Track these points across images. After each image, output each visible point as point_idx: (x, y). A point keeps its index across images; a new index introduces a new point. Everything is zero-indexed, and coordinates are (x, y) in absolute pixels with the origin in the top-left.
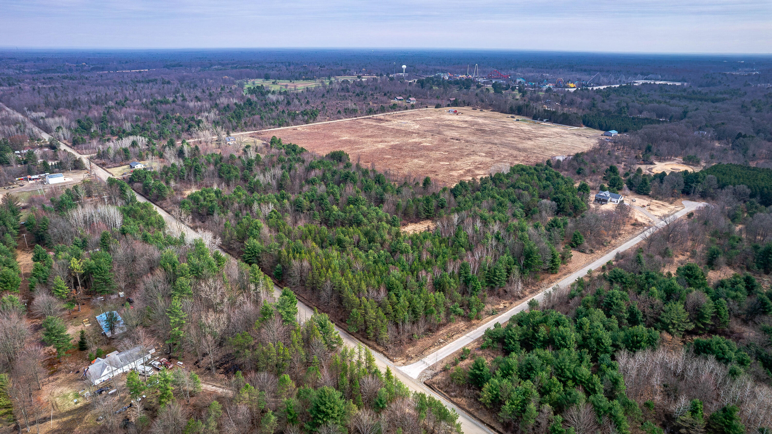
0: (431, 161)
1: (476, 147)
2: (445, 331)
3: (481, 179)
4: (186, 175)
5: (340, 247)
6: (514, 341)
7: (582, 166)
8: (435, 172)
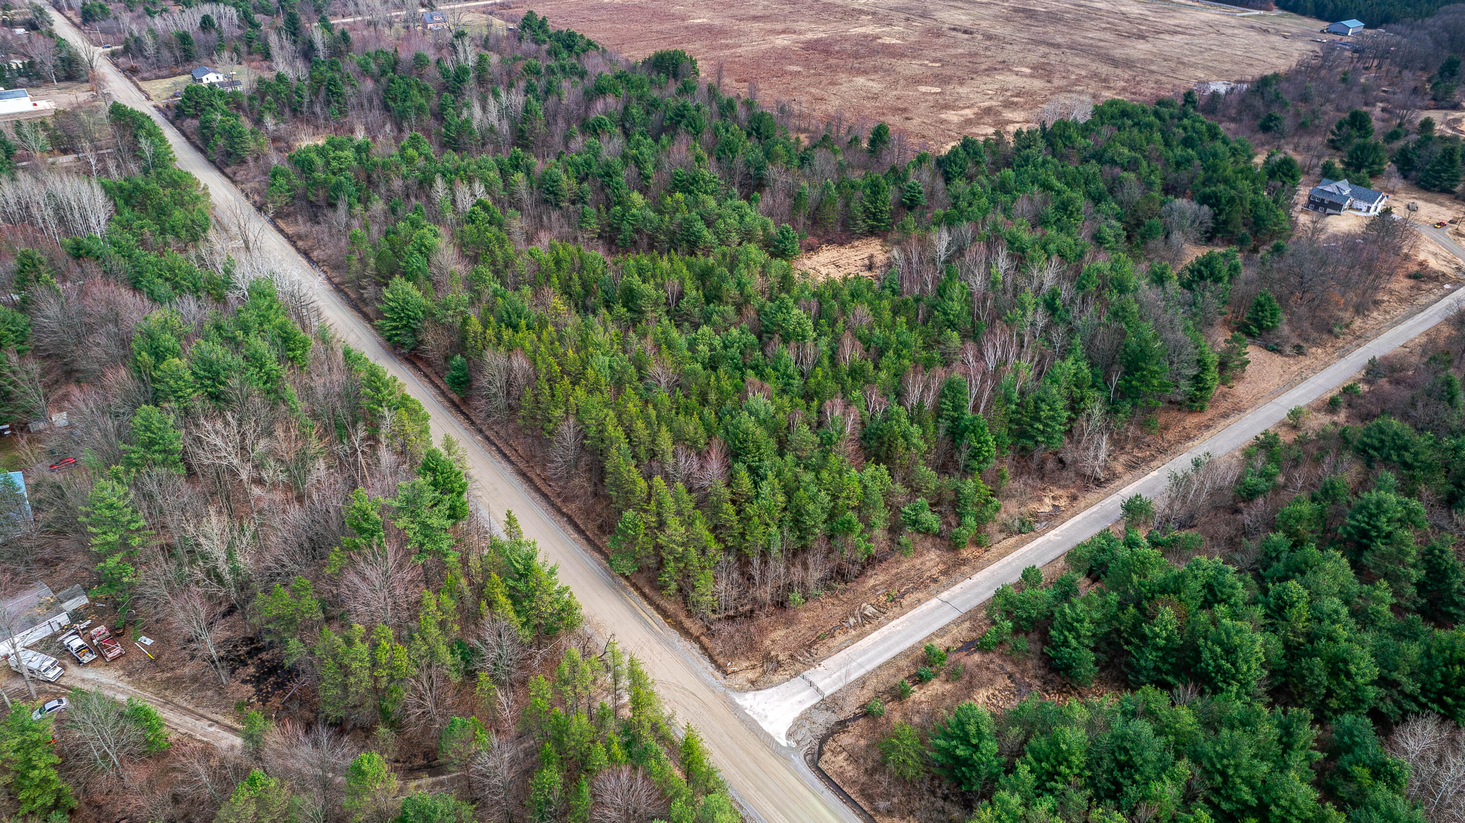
0: (897, 82)
1: (1010, 53)
2: (881, 578)
3: (1018, 134)
4: (306, 100)
5: (630, 310)
6: (1078, 637)
7: (1275, 111)
8: (905, 110)
